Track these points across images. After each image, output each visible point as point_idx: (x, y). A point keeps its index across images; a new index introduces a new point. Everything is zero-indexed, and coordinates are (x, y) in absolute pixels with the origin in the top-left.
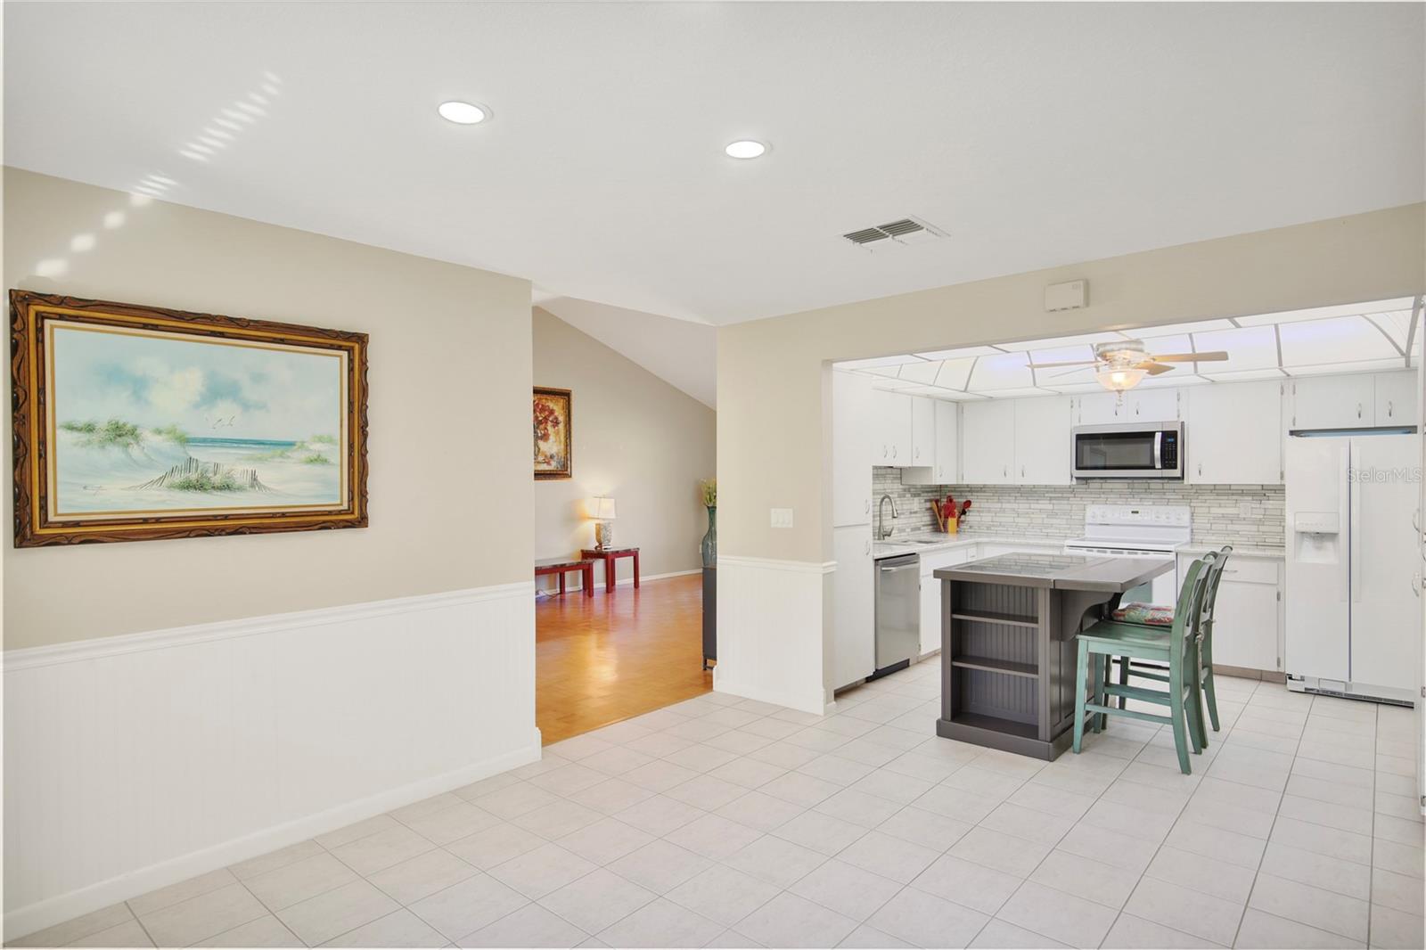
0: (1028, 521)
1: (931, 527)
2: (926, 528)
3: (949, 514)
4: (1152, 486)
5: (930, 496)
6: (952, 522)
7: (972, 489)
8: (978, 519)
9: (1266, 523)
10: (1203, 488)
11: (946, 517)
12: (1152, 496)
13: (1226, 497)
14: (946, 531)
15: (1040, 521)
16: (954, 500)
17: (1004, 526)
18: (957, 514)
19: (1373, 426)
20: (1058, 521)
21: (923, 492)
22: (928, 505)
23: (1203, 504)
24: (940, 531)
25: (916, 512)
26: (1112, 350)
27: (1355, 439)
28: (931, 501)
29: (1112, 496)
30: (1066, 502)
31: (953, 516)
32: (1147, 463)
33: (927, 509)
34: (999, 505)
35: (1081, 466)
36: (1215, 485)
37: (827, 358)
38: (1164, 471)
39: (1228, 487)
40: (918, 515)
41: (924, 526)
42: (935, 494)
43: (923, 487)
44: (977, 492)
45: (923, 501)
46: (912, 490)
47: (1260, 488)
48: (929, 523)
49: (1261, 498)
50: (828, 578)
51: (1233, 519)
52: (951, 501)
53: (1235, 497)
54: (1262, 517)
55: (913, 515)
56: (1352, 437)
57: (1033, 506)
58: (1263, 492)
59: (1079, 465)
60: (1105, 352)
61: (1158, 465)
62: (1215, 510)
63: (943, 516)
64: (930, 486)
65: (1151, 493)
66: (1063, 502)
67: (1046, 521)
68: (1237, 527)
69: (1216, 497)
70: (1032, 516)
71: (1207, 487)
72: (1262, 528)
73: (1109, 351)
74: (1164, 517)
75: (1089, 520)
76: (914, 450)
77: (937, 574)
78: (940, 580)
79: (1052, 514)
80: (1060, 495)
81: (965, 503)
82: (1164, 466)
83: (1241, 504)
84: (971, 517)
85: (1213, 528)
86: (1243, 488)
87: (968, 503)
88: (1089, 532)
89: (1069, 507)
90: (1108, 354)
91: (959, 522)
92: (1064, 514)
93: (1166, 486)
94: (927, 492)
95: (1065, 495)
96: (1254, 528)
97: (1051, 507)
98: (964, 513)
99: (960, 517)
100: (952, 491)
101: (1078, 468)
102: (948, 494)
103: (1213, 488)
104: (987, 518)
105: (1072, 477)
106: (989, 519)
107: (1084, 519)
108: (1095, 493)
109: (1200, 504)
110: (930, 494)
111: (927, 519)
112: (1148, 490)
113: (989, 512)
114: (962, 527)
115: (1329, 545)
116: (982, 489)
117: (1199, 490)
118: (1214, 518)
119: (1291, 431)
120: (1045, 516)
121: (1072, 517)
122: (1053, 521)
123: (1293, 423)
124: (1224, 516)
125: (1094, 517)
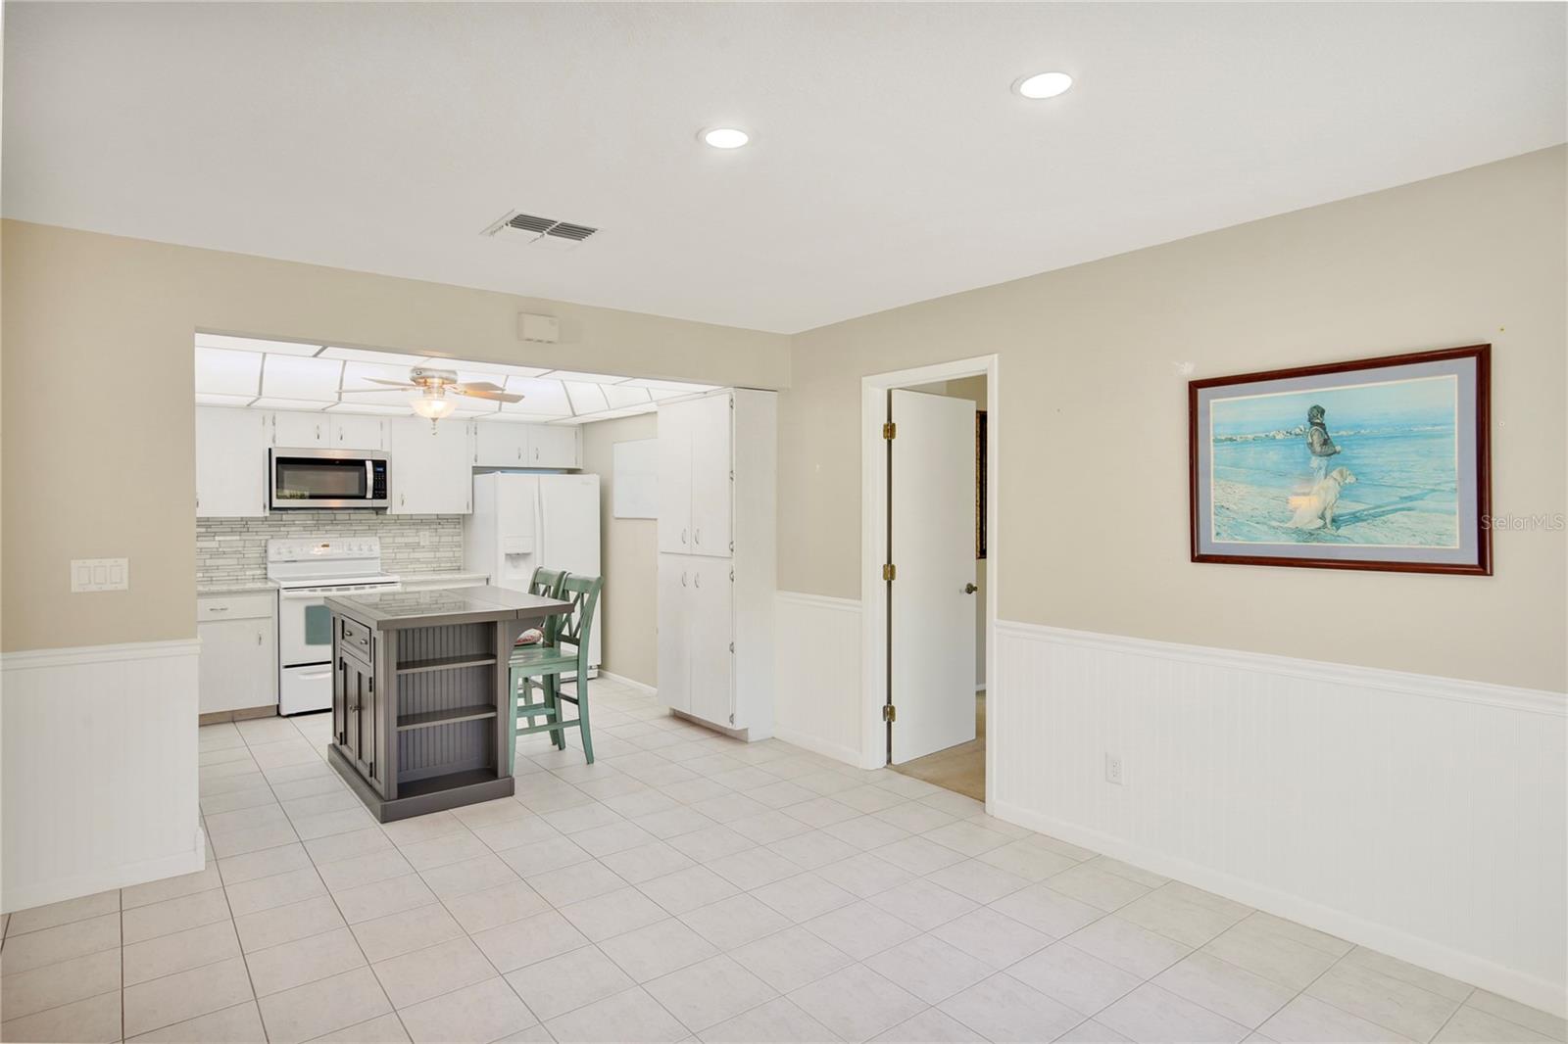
4: (338, 516)
9: (441, 550)
12: (339, 527)
23: (391, 535)
29: (293, 529)
32: (355, 491)
38: (374, 500)
39: (409, 517)
47: (437, 516)
49: (436, 527)
51: (415, 547)
53: (415, 527)
54: (437, 544)
61: (369, 495)
62: (399, 540)
67: (208, 562)
68: (417, 555)
72: (438, 555)
74: (355, 549)
75: (272, 557)
79: (218, 553)
82: (375, 497)
85: (399, 557)
86: (421, 517)
89: (241, 544)
92: (235, 552)
93: (353, 517)
96: (432, 555)
105: (264, 507)
107: (266, 557)
108: (274, 526)
109: (388, 535)
112: (333, 522)
117: (399, 520)
118: (398, 548)
119: (473, 467)
120: (208, 556)
121: (246, 556)
122: (220, 562)
123: (476, 461)
124: (407, 545)
125: (280, 553)
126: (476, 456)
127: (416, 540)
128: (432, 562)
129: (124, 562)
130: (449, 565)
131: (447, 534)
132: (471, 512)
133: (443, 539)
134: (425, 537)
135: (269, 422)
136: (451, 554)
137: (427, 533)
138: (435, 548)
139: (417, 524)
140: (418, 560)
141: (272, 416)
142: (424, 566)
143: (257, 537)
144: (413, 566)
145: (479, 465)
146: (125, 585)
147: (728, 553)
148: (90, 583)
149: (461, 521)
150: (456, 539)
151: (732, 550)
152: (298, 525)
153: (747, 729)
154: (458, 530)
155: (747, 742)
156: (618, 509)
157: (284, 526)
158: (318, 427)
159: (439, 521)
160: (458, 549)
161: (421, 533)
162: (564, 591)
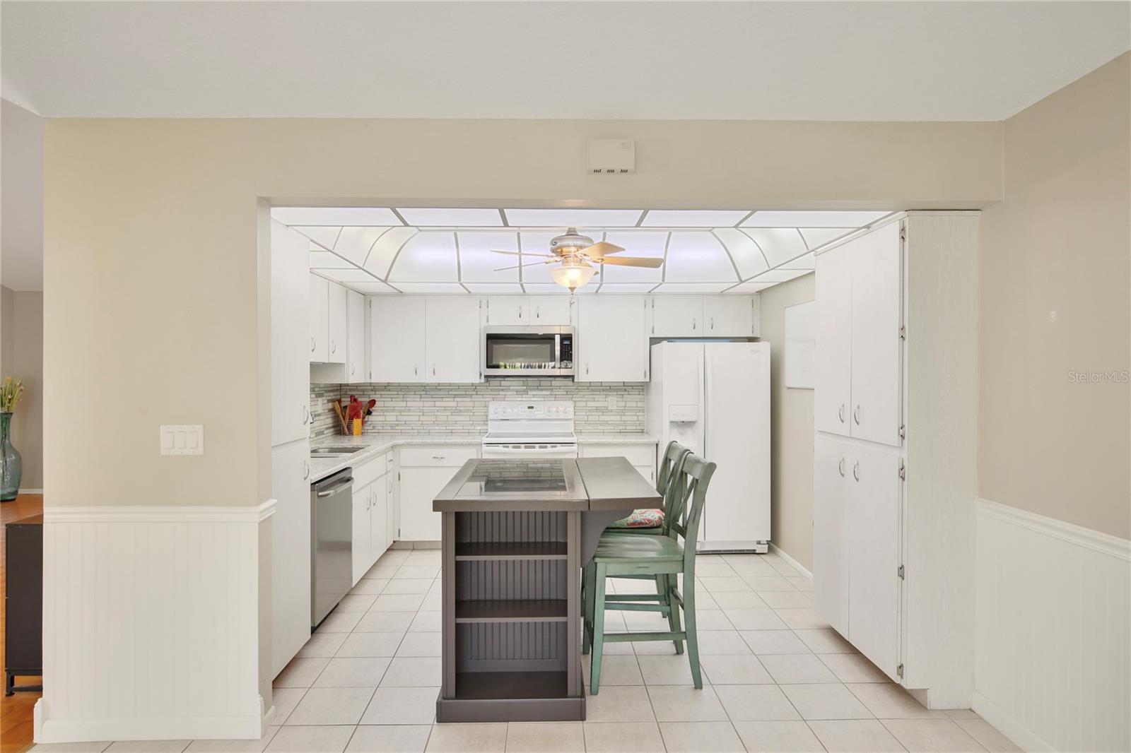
0: (433, 418)
1: (332, 430)
2: (328, 431)
3: (355, 415)
4: (543, 383)
5: (331, 396)
6: (357, 423)
7: (375, 388)
8: (382, 418)
9: (626, 414)
10: (582, 384)
11: (351, 418)
12: (544, 393)
13: (598, 393)
14: (351, 433)
15: (445, 418)
16: (359, 400)
17: (409, 425)
18: (362, 414)
19: (701, 336)
20: (463, 418)
21: (326, 391)
22: (330, 406)
23: (582, 399)
24: (344, 434)
25: (319, 415)
26: (569, 246)
27: (709, 344)
28: (333, 401)
29: (508, 393)
30: (469, 399)
31: (358, 417)
33: (330, 410)
34: (404, 404)
35: (491, 364)
36: (590, 382)
37: (264, 195)
39: (599, 384)
40: (321, 418)
41: (327, 429)
42: (335, 393)
43: (326, 386)
44: (381, 390)
45: (326, 402)
46: (316, 390)
47: (622, 384)
48: (331, 425)
49: (623, 393)
50: (265, 526)
51: (604, 410)
52: (355, 400)
53: (605, 393)
54: (623, 408)
55: (317, 418)
56: (706, 343)
57: (438, 404)
58: (625, 388)
59: (489, 364)
60: (561, 247)
62: (591, 404)
63: (347, 418)
64: (332, 385)
65: (542, 390)
66: (466, 399)
67: (450, 418)
68: (606, 418)
69: (592, 393)
70: (436, 414)
71: (584, 385)
72: (624, 418)
73: (565, 246)
74: (554, 411)
75: (491, 416)
76: (331, 343)
77: (437, 505)
78: (441, 513)
79: (456, 411)
80: (464, 393)
81: (369, 402)
83: (610, 398)
84: (375, 418)
85: (590, 419)
86: (609, 385)
87: (373, 403)
88: (492, 427)
89: (472, 404)
90: (564, 250)
91: (363, 423)
92: (468, 411)
94: (329, 391)
95: (468, 393)
96: (618, 418)
97: (454, 404)
98: (369, 413)
99: (364, 418)
100: (354, 390)
101: (488, 367)
102: (353, 393)
103: (589, 385)
104: (391, 417)
105: (481, 375)
106: (394, 418)
107: (487, 415)
108: (495, 390)
109: (579, 399)
110: (331, 394)
111: (329, 421)
112: (538, 388)
113: (393, 411)
114: (366, 428)
115: (689, 431)
116: (387, 387)
117: (586, 387)
118: (590, 411)
119: (650, 338)
120: (450, 413)
121: (475, 414)
122: (457, 418)
123: (653, 332)
124: (597, 409)
125: (496, 413)
126: (653, 329)
127: (604, 404)
128: (618, 425)
129: (199, 428)
130: (634, 428)
131: (632, 400)
132: (648, 381)
133: (628, 404)
134: (613, 402)
135: (484, 306)
136: (635, 418)
137: (615, 398)
138: (622, 412)
139: (607, 390)
140: (607, 423)
141: (484, 300)
142: (612, 428)
143: (482, 399)
144: (602, 427)
145: (656, 336)
146: (200, 451)
147: (895, 439)
148: (173, 447)
149: (643, 388)
150: (640, 404)
151: (903, 437)
152: (513, 390)
153: (925, 690)
154: (642, 396)
155: (926, 708)
156: (790, 378)
157: (502, 390)
158: (520, 308)
159: (624, 388)
160: (642, 414)
161: (609, 399)
162: (682, 472)
